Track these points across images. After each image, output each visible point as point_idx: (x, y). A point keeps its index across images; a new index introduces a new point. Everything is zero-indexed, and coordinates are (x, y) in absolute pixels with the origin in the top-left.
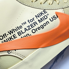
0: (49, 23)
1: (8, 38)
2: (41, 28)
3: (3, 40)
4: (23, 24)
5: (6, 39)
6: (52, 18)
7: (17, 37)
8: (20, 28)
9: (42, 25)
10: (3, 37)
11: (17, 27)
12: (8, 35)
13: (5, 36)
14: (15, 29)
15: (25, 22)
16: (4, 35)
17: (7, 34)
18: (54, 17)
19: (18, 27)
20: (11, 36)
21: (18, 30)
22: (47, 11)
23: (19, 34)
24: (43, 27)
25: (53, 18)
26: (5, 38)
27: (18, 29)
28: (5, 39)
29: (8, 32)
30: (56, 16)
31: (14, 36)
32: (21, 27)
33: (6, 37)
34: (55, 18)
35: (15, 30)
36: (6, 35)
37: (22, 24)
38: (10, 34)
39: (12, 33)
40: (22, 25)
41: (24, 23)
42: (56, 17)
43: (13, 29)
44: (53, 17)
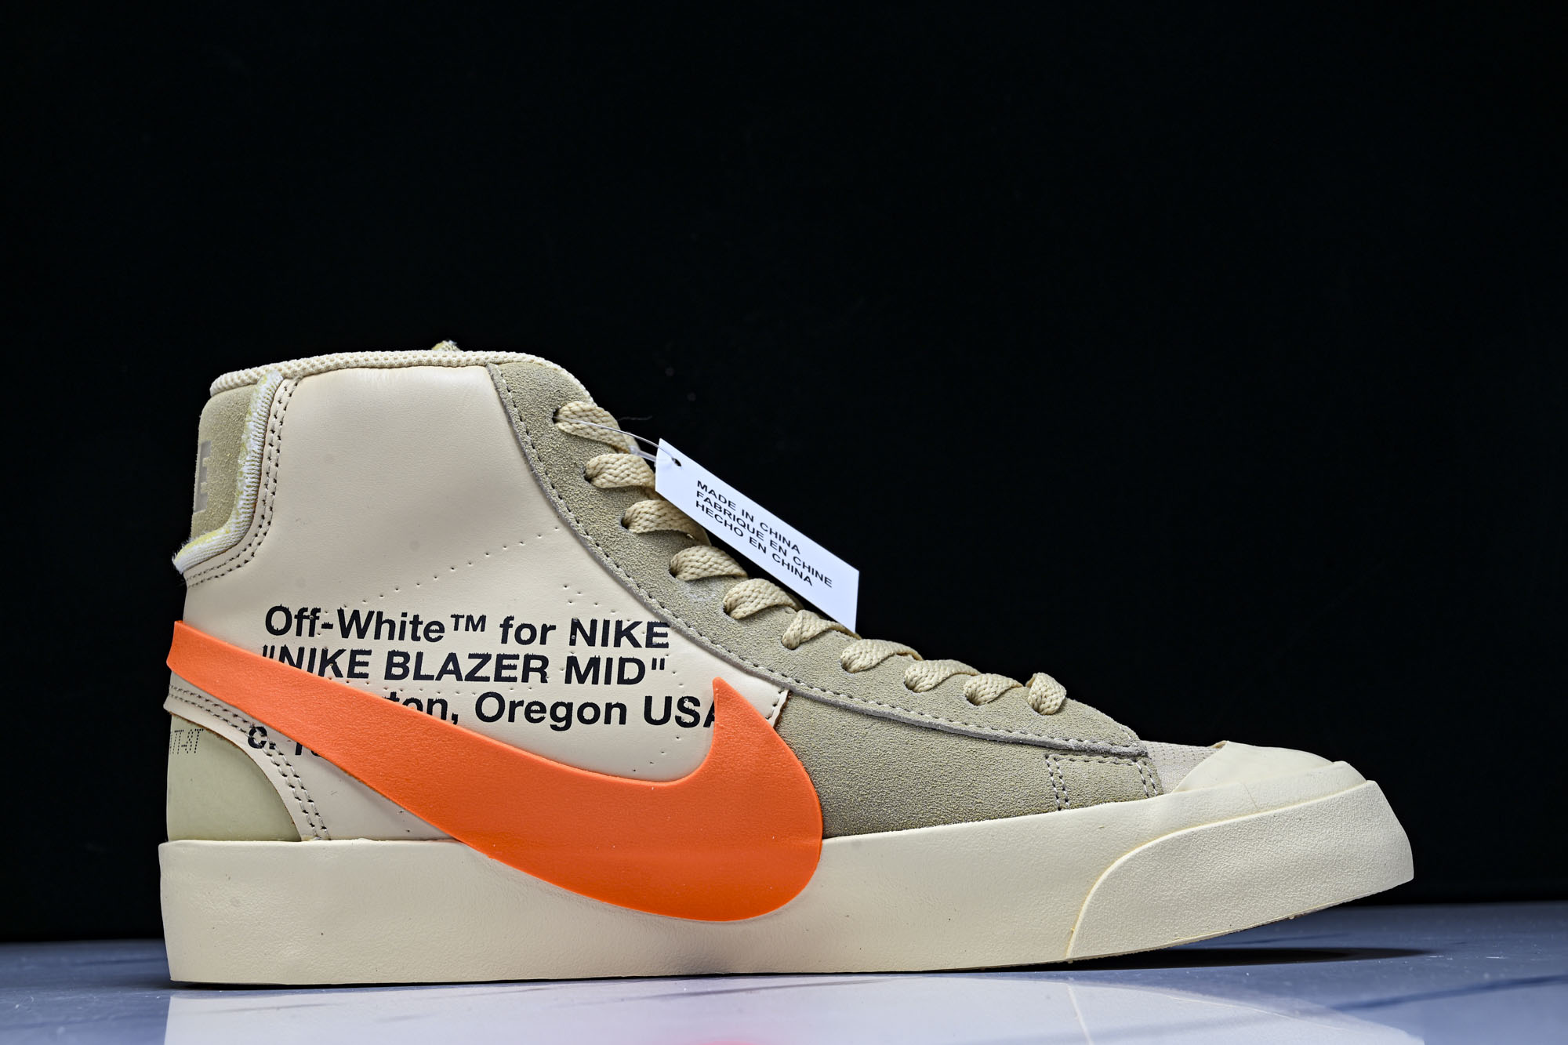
0: (623, 721)
1: (313, 651)
2: (548, 720)
3: (278, 642)
4: (462, 622)
5: (301, 650)
6: (668, 700)
7: (365, 676)
8: (427, 631)
9: (569, 706)
10: (295, 622)
11: (409, 618)
12: (327, 626)
13: (306, 623)
14: (392, 624)
15: (483, 619)
16: (300, 616)
17: (323, 617)
18: (688, 704)
19: (416, 622)
20: (340, 652)
21: (402, 637)
22: (673, 638)
23: (390, 664)
24: (568, 718)
25: (675, 711)
26: (299, 633)
27: (409, 628)
28: (292, 642)
29: (341, 613)
30: (703, 711)
31: (359, 658)
32: (434, 631)
33: (312, 634)
34: (689, 719)
35: (385, 628)
36: (318, 624)
37: (457, 617)
38: (345, 633)
39: (361, 634)
40: (449, 624)
41: (470, 618)
42: (697, 716)
43: (380, 614)
44: (681, 702)
